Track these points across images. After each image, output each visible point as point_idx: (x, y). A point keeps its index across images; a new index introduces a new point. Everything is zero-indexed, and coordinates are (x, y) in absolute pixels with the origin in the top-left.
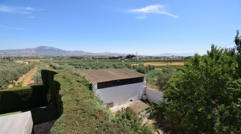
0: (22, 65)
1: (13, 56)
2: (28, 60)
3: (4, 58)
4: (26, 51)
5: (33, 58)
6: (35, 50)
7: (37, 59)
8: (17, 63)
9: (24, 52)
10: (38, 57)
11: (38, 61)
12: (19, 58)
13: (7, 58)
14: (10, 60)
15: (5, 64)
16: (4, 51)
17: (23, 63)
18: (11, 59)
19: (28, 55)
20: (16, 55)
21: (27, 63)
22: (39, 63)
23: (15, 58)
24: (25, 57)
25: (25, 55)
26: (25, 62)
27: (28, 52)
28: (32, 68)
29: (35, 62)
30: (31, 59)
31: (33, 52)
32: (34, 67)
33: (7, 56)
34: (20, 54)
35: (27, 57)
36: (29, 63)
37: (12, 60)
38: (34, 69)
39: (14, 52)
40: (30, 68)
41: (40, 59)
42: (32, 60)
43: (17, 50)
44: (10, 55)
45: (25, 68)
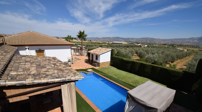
0: (181, 52)
1: (177, 43)
2: (187, 48)
3: (170, 45)
4: (189, 40)
5: (193, 47)
6: (198, 39)
7: (196, 47)
8: (178, 49)
9: (187, 41)
10: (198, 46)
11: (197, 49)
12: (181, 46)
14: (173, 47)
15: (169, 49)
16: (172, 39)
17: (182, 50)
18: (175, 45)
19: (189, 44)
20: (180, 43)
21: (186, 50)
22: (197, 52)
23: (178, 45)
24: (186, 45)
25: (187, 44)
26: (184, 50)
27: (190, 41)
28: (188, 56)
29: (193, 51)
30: (191, 47)
31: (196, 41)
32: (190, 55)
33: (172, 44)
34: (183, 42)
35: (187, 46)
36: (187, 50)
37: (175, 47)
38: (189, 57)
39: (179, 41)
40: (186, 55)
41: (199, 48)
42: (191, 49)
43: (182, 39)
44: (176, 42)
45: (183, 54)
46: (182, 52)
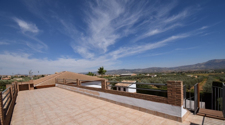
0: (192, 78)
1: (185, 71)
2: (197, 74)
3: (178, 73)
4: (196, 66)
5: (202, 72)
6: (204, 64)
7: (205, 73)
8: (188, 76)
9: (194, 67)
10: (207, 71)
11: (206, 75)
12: (189, 72)
13: (181, 73)
14: (182, 74)
15: (180, 77)
16: (178, 67)
17: (193, 76)
18: (183, 73)
19: (197, 70)
20: (187, 70)
21: (196, 77)
22: (208, 77)
23: (186, 73)
24: (194, 72)
25: (195, 70)
26: (195, 76)
27: (197, 67)
28: (201, 82)
29: (204, 76)
30: (200, 73)
31: (203, 66)
32: (202, 81)
33: (180, 71)
34: (190, 69)
35: (196, 72)
36: (198, 77)
37: (184, 74)
38: (202, 83)
39: (186, 68)
40: (199, 81)
41: (208, 73)
42: (201, 75)
43: (189, 66)
44: (183, 70)
45: (196, 81)
46: (194, 79)
